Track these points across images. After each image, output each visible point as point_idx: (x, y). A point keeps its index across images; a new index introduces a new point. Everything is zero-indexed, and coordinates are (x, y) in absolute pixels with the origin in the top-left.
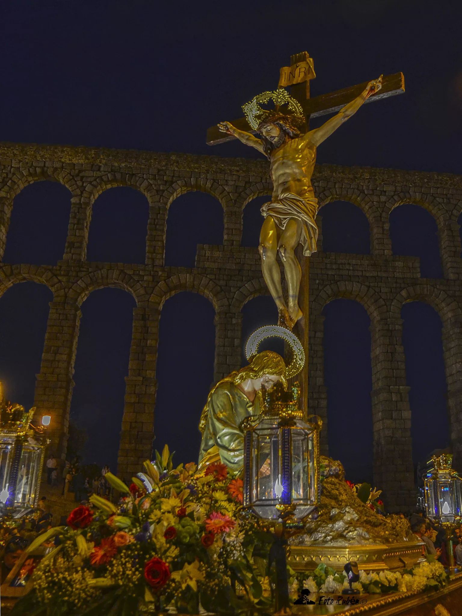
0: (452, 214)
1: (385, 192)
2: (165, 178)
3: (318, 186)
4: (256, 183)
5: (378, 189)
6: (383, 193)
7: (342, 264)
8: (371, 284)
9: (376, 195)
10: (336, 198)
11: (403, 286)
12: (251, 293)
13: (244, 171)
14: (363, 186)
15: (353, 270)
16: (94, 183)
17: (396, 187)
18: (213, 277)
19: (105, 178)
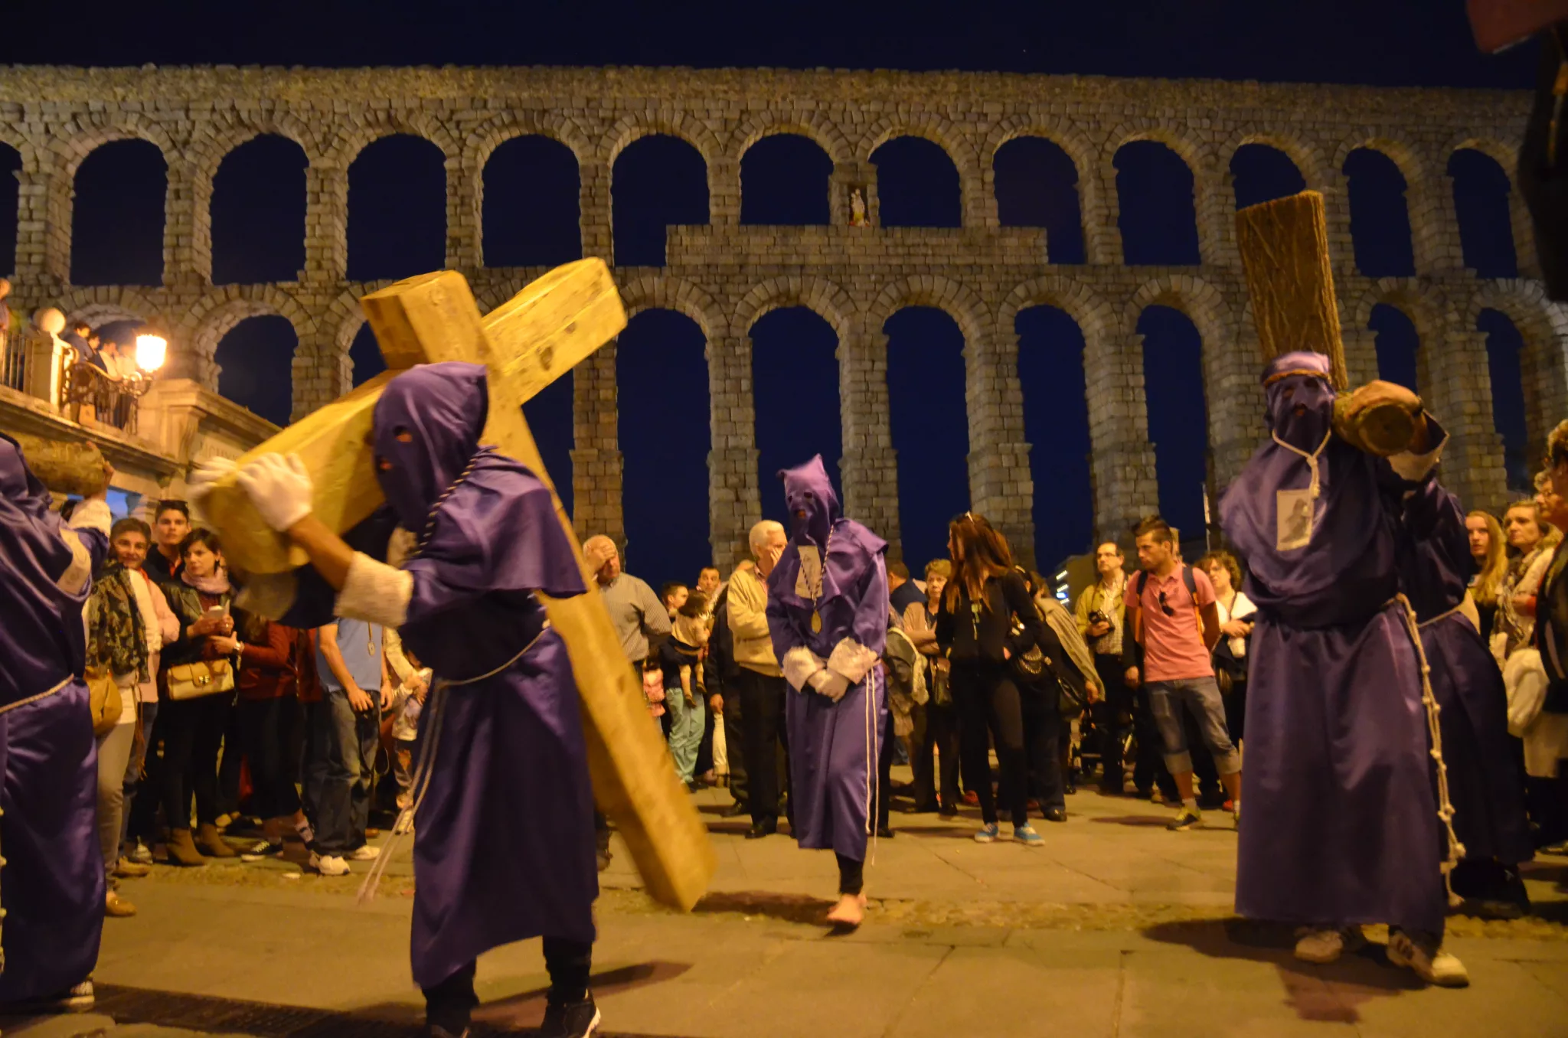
0: (1103, 150)
1: (986, 115)
2: (601, 114)
3: (869, 112)
4: (759, 112)
5: (974, 110)
6: (982, 118)
7: (913, 245)
8: (965, 278)
9: (971, 122)
10: (900, 131)
11: (1018, 278)
12: (763, 303)
13: (736, 91)
14: (946, 107)
15: (933, 255)
16: (480, 131)
17: (1004, 105)
18: (697, 280)
19: (497, 122)
